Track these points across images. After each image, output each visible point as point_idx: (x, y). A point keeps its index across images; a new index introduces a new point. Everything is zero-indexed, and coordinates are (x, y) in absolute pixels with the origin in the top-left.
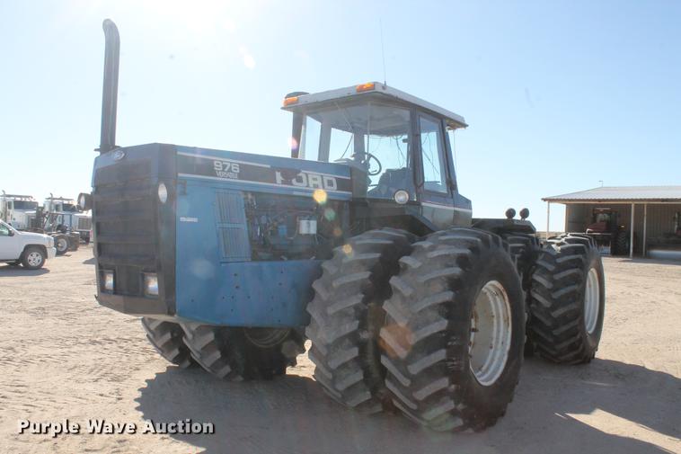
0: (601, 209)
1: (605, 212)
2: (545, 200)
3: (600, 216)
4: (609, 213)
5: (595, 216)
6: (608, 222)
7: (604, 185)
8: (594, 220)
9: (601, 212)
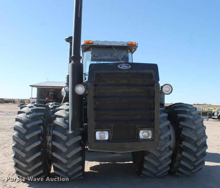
0: (51, 90)
1: (52, 91)
2: (31, 86)
3: (50, 93)
4: (54, 92)
5: (49, 93)
6: (53, 95)
7: (49, 81)
8: (48, 95)
9: (51, 92)
